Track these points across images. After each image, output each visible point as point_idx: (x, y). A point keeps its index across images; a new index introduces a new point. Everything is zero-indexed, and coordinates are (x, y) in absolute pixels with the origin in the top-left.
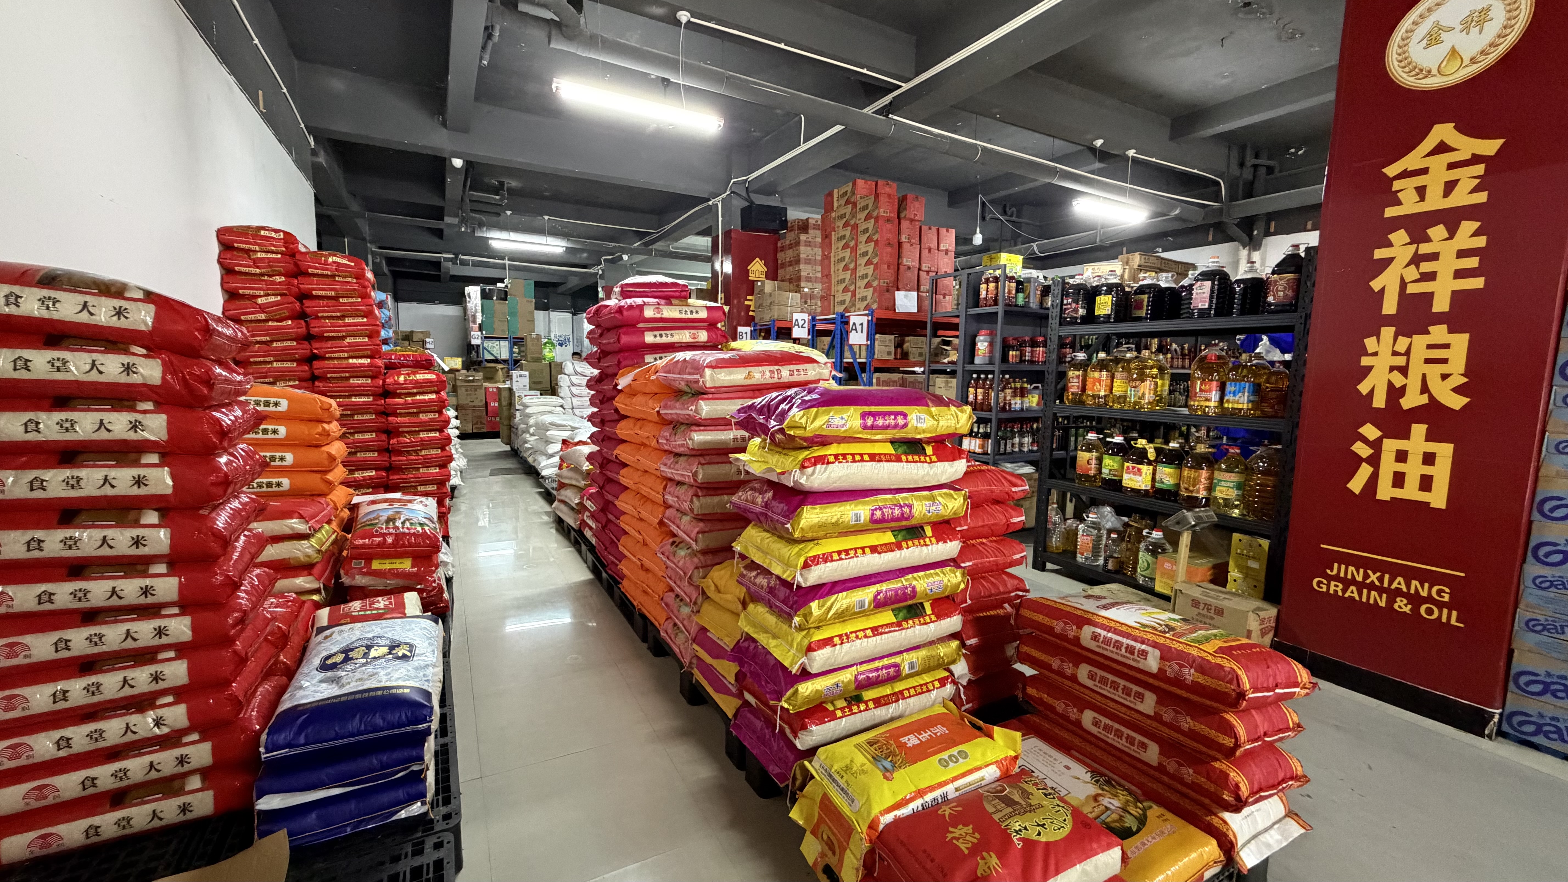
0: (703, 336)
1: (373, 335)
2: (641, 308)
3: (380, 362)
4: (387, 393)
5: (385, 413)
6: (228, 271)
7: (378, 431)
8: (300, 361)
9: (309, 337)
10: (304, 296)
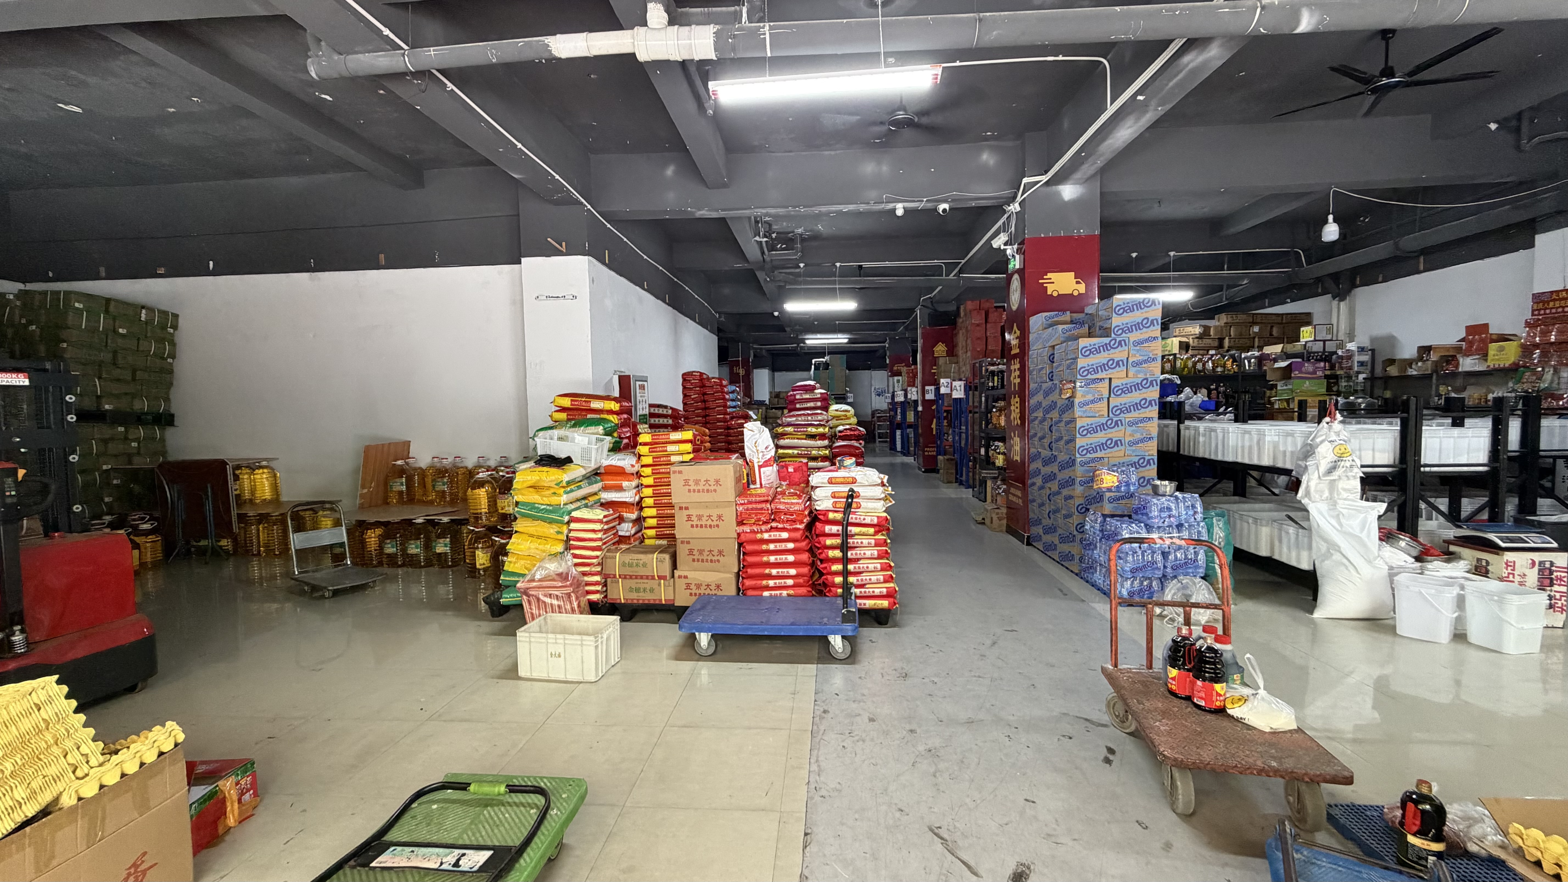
0: (819, 404)
1: (725, 406)
2: (795, 395)
3: (728, 417)
4: (728, 428)
5: (728, 435)
6: (684, 388)
7: (725, 442)
8: (703, 417)
9: (705, 409)
10: (704, 394)
